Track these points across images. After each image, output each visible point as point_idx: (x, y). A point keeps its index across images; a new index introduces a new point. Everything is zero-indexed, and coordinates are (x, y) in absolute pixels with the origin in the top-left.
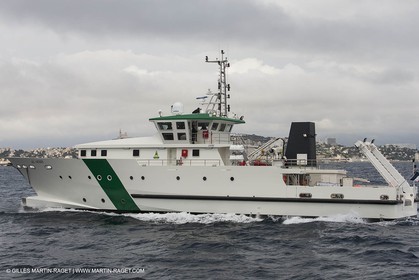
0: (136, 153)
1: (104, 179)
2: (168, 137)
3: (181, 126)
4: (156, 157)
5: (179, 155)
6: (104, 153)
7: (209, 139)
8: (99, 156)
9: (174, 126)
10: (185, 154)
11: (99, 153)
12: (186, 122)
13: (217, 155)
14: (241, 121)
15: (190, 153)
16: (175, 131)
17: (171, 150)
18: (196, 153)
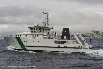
0: (26, 36)
1: (19, 42)
2: (32, 32)
3: (34, 29)
4: (30, 37)
6: (20, 36)
7: (42, 32)
8: (17, 37)
9: (33, 29)
10: (36, 36)
11: (17, 36)
12: (35, 28)
13: (42, 36)
14: (52, 28)
15: (37, 36)
16: (33, 30)
17: (33, 35)
18: (38, 36)
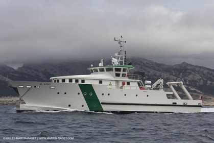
0: (101, 82)
3: (124, 70)
4: (110, 85)
5: (121, 84)
6: (83, 81)
9: (122, 70)
10: (124, 84)
11: (80, 81)
12: (127, 68)
13: (136, 84)
15: (126, 83)
16: (122, 73)
17: (117, 82)
18: (128, 83)
